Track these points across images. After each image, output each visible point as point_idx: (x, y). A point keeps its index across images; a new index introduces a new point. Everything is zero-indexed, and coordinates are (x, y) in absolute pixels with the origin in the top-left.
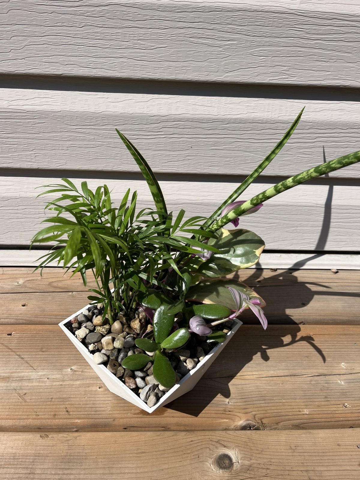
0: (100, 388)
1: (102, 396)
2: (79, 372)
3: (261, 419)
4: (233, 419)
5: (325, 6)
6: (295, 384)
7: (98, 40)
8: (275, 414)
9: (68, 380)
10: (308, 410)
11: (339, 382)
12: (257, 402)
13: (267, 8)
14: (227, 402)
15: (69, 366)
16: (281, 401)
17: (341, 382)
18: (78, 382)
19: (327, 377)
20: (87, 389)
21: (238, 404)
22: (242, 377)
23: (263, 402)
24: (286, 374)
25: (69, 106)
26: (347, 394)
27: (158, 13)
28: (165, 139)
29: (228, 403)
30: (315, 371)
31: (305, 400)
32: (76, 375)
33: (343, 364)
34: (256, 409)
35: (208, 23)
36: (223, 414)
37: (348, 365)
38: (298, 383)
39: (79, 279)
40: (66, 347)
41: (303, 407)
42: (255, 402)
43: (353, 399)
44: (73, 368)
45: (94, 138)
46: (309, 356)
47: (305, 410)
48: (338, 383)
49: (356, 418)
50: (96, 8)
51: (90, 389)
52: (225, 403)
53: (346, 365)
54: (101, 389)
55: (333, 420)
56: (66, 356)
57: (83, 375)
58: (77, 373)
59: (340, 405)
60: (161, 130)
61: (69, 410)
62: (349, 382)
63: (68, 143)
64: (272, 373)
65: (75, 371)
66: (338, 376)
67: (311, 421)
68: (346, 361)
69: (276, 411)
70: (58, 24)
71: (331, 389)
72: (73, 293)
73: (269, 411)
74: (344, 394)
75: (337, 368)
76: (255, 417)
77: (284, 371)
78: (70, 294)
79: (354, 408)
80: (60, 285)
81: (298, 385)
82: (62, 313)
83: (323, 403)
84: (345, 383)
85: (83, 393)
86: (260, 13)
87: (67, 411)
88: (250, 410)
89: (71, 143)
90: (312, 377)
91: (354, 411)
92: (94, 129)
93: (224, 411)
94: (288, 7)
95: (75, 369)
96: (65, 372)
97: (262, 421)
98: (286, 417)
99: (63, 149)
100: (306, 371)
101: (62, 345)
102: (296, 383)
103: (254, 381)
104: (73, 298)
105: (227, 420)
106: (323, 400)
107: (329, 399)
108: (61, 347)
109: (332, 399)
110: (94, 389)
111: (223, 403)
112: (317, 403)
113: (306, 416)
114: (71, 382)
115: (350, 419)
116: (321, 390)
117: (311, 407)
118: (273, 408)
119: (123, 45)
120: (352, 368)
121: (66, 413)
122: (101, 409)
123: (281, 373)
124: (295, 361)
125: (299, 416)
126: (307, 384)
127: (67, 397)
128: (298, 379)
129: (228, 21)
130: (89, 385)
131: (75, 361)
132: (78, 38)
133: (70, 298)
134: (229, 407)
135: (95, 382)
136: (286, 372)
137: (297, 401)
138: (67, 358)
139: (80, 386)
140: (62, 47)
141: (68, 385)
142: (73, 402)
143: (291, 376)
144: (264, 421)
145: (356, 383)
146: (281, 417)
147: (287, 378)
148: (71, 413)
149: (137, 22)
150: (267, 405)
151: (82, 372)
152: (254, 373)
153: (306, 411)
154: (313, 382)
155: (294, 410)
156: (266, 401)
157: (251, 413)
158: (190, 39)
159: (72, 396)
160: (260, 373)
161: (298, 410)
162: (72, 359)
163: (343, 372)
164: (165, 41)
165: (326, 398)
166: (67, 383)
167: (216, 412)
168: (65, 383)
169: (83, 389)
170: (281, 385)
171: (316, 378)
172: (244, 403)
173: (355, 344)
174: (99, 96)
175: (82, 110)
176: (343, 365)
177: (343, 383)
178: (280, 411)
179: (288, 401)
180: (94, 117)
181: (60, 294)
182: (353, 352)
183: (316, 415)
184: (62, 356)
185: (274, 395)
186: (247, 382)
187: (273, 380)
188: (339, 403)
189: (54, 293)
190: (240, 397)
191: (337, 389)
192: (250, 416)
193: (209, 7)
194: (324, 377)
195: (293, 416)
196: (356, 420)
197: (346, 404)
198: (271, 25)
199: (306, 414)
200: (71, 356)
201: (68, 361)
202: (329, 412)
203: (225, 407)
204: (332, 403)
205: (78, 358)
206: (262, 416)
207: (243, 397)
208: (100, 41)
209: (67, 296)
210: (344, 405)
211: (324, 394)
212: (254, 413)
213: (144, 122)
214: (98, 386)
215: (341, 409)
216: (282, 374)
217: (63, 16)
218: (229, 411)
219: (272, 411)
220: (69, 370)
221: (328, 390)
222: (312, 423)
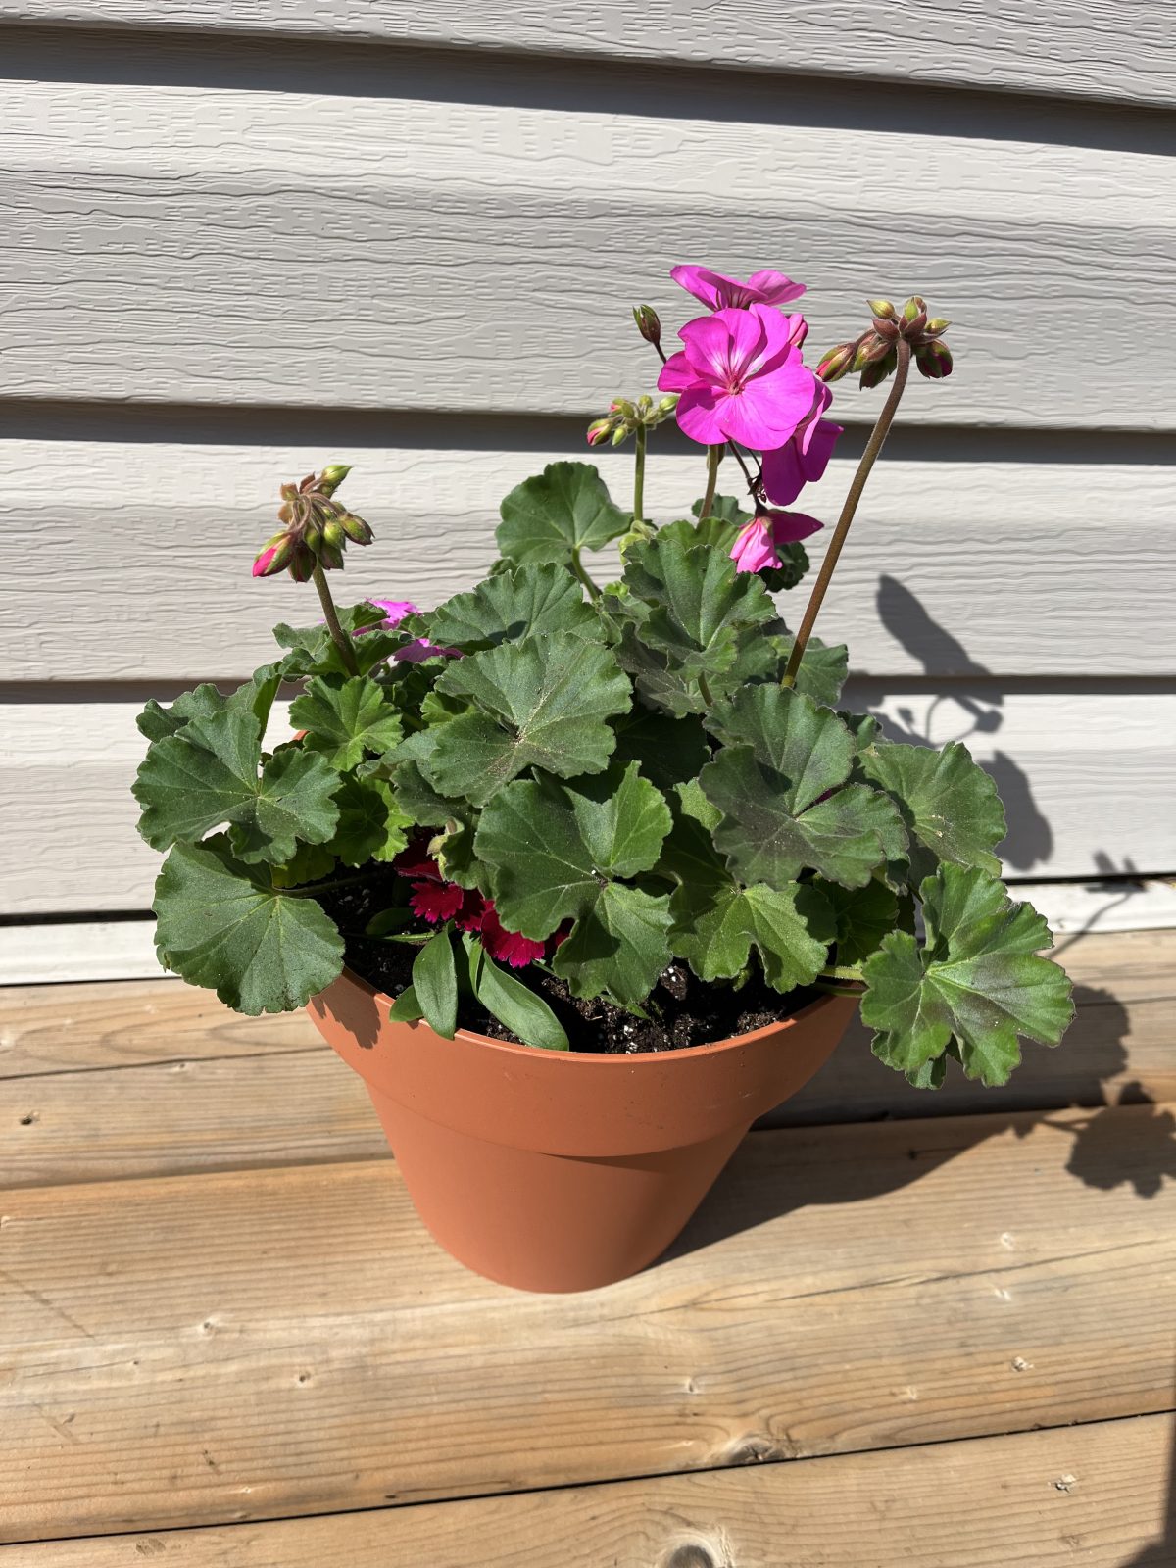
0: (302, 1379)
1: (313, 1404)
2: (233, 1331)
3: (786, 1430)
4: (707, 1437)
5: (937, 196)
6: (875, 1310)
7: (245, 297)
8: (823, 1409)
9: (200, 1360)
10: (915, 1388)
11: (997, 1292)
12: (772, 1378)
13: (765, 207)
14: (687, 1387)
15: (199, 1315)
16: (838, 1368)
17: (1002, 1293)
18: (233, 1367)
19: (964, 1283)
20: (264, 1386)
21: (717, 1389)
22: (724, 1305)
23: (789, 1375)
24: (850, 1283)
25: (150, 490)
26: (1022, 1327)
27: (435, 219)
28: (459, 580)
29: (691, 1389)
30: (928, 1264)
31: (905, 1359)
32: (223, 1342)
33: (1005, 1235)
34: (770, 1401)
35: (588, 248)
36: (677, 1424)
37: (1020, 1238)
38: (884, 1305)
39: (200, 1016)
40: (182, 1253)
41: (899, 1380)
42: (765, 1380)
43: (1038, 1342)
44: (211, 1320)
45: (235, 584)
46: (910, 1220)
47: (908, 1389)
48: (995, 1297)
49: (1049, 1401)
50: (236, 201)
51: (273, 1384)
52: (682, 1390)
53: (1013, 1239)
54: (307, 1384)
55: (986, 1410)
56: (185, 1283)
57: (246, 1341)
58: (227, 1336)
59: (1001, 1363)
60: (448, 555)
61: (215, 1457)
62: (1024, 1291)
63: (147, 600)
64: (809, 1282)
65: (219, 1331)
66: (993, 1275)
67: (924, 1419)
68: (1013, 1227)
69: (826, 1400)
70: (113, 248)
71: (975, 1316)
72: (183, 1066)
73: (810, 1403)
74: (1013, 1330)
75: (989, 1250)
76: (768, 1425)
77: (845, 1274)
78: (177, 1069)
79: (1042, 1371)
80: (139, 1040)
81: (885, 1312)
82: (154, 1139)
83: (956, 1363)
84: (1013, 1294)
85: (253, 1399)
86: (746, 220)
87: (211, 1463)
88: (755, 1404)
89: (158, 599)
90: (921, 1287)
91: (1042, 1380)
92: (235, 556)
93: (680, 1416)
94: (828, 202)
95: (220, 1325)
96: (189, 1336)
97: (788, 1435)
98: (858, 1417)
99: (134, 620)
100: (902, 1268)
101: (168, 1245)
102: (878, 1307)
103: (757, 1312)
104: (187, 1084)
105: (690, 1443)
106: (955, 1352)
107: (972, 1349)
108: (167, 1254)
109: (982, 1348)
110: (284, 1383)
111: (675, 1391)
112: (938, 1365)
113: (910, 1407)
114: (212, 1369)
115: (1032, 1403)
116: (949, 1322)
117: (921, 1377)
118: (817, 1391)
119: (324, 313)
120: (1032, 1246)
121: (208, 1469)
122: (313, 1446)
123: (834, 1279)
124: (871, 1240)
125: (893, 1411)
126: (910, 1307)
127: (205, 1417)
128: (884, 1295)
129: (650, 244)
130: (267, 1374)
131: (217, 1298)
132: (181, 289)
133: (178, 1084)
134: (694, 1400)
135: (287, 1360)
136: (849, 1277)
137: (885, 1361)
138: (187, 1291)
139: (240, 1379)
140: (125, 315)
141: (203, 1377)
142: (226, 1433)
143: (862, 1287)
144: (795, 1434)
145: (1044, 1294)
146: (841, 1418)
147: (854, 1295)
148: (223, 1468)
149: (368, 244)
150: (799, 1383)
151: (241, 1331)
152: (759, 1287)
153: (911, 1393)
154: (926, 1301)
155: (876, 1392)
156: (799, 1373)
157: (757, 1415)
158: (537, 294)
159: (220, 1413)
160: (774, 1285)
161: (886, 1390)
162: (205, 1290)
163: (1006, 1260)
164: (456, 300)
165: (963, 1345)
166: (200, 1371)
167: (656, 1421)
168: (191, 1373)
169: (251, 1387)
170: (836, 1317)
171: (933, 1287)
172: (736, 1386)
173: (1036, 1170)
174: (247, 458)
175: (192, 500)
176: (1006, 1240)
177: (1007, 1296)
178: (837, 1398)
179: (858, 1364)
180: (234, 522)
181: (144, 1074)
182: (1031, 1198)
183: (937, 1402)
184: (173, 1283)
185: (820, 1350)
186: (739, 1317)
187: (812, 1305)
188: (999, 1357)
189: (124, 1071)
190: (723, 1368)
191: (993, 1314)
192: (754, 1424)
193: (591, 203)
194: (955, 1281)
195: (875, 1411)
196: (1050, 1406)
197: (1020, 1360)
198: (777, 255)
199: (911, 1402)
200: (203, 1280)
201: (192, 1299)
202: (975, 1388)
203: (681, 1401)
204: (981, 1359)
205: (223, 1288)
206: (787, 1419)
207: (732, 1366)
208: (253, 301)
209: (166, 1078)
210: (1013, 1362)
211: (958, 1334)
212: (765, 1413)
213: (397, 534)
214: (296, 1372)
215: (1006, 1376)
216: (838, 1284)
217: (128, 223)
218: (695, 1415)
219: (816, 1402)
220: (200, 1328)
221: (967, 1320)
222: (928, 1424)
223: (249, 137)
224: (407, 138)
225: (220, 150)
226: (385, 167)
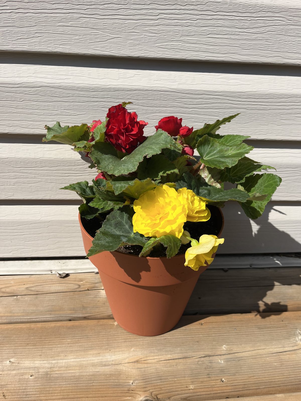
0: (31, 376)
1: (32, 383)
2: (16, 363)
3: (156, 396)
4: (134, 397)
5: (196, 86)
6: (185, 365)
7: (35, 110)
8: (167, 390)
9: (6, 370)
10: (193, 386)
11: (220, 361)
12: (155, 382)
13: (155, 89)
14: (131, 383)
15: (8, 359)
16: (173, 379)
17: (221, 361)
18: (14, 372)
19: (211, 358)
20: (21, 377)
21: (140, 384)
22: (145, 362)
23: (160, 381)
24: (180, 357)
25: (14, 154)
26: (225, 370)
27: (77, 92)
28: (89, 176)
29: (132, 384)
30: (202, 353)
31: (192, 378)
32: (13, 366)
33: (224, 346)
34: (153, 388)
35: (114, 98)
36: (127, 393)
37: (228, 346)
38: (188, 363)
39: (24, 284)
40: (7, 343)
41: (189, 383)
42: (153, 382)
43: (229, 375)
44: (12, 360)
45: (35, 177)
46: (199, 341)
47: (191, 386)
48: (219, 362)
49: (230, 391)
50: (31, 89)
51: (24, 377)
52: (130, 384)
53: (226, 347)
54: (32, 377)
55: (212, 392)
56: (6, 351)
57: (19, 366)
58: (14, 364)
59: (218, 380)
60: (86, 170)
61: (5, 394)
62: (227, 361)
63: (14, 180)
64: (169, 357)
65: (13, 363)
66: (219, 356)
67: (195, 394)
68: (227, 344)
69: (168, 388)
70: (4, 99)
71: (213, 367)
72: (17, 297)
73: (164, 389)
74: (222, 371)
75: (219, 350)
76: (152, 394)
77: (179, 355)
78: (15, 297)
79: (229, 382)
80: (8, 290)
81: (188, 365)
82: (6, 314)
83: (205, 379)
84: (224, 362)
85: (18, 380)
86: (151, 91)
87: (4, 396)
88: (149, 388)
89: (16, 180)
90: (199, 359)
91: (228, 385)
92: (34, 170)
93: (128, 391)
94: (170, 87)
95: (13, 361)
96: (5, 364)
97: (157, 397)
98: (176, 393)
99: (11, 185)
100: (195, 353)
101: (4, 341)
102: (187, 364)
103: (154, 364)
104: (17, 301)
105: (130, 398)
106: (206, 376)
107: (210, 376)
108: (3, 343)
109: (213, 376)
110: (26, 377)
111: (128, 384)
112: (201, 380)
113: (191, 391)
114: (9, 372)
115: (225, 391)
116: (205, 369)
117: (195, 383)
118: (166, 386)
119: (53, 113)
120: (231, 349)
121: (3, 397)
122: (31, 393)
123: (176, 356)
124: (188, 346)
125: (186, 391)
126: (195, 364)
127: (5, 384)
128: (189, 361)
129: (128, 97)
130: (23, 374)
131: (14, 355)
132: (20, 108)
133: (15, 301)
134: (132, 387)
135: (28, 371)
136: (180, 356)
137: (186, 378)
138: (7, 352)
139: (16, 375)
140: (7, 114)
141: (6, 374)
142: (9, 388)
143: (183, 358)
144: (159, 396)
145: (233, 362)
146: (172, 393)
147: (180, 360)
148: (7, 397)
149: (62, 98)
150: (162, 383)
151: (18, 363)
152: (155, 357)
153: (192, 387)
154: (200, 363)
155: (182, 386)
156: (162, 381)
157: (149, 391)
158: (103, 109)
159: (9, 383)
160: (160, 357)
161: (185, 386)
162: (11, 353)
163: (223, 352)
164: (84, 110)
165: (208, 375)
166: (6, 372)
167: (121, 392)
168: (4, 373)
169: (18, 377)
170: (175, 366)
171: (202, 359)
172: (145, 383)
173: (235, 329)
174: (37, 147)
175: (24, 157)
176: (224, 347)
177: (222, 362)
178: (171, 388)
179: (179, 379)
180: (34, 162)
181: (7, 298)
182: (233, 336)
183: (199, 390)
184: (3, 350)
185: (169, 375)
186: (149, 365)
187: (169, 363)
188: (217, 378)
189: (2, 297)
190: (142, 378)
191: (218, 367)
192: (147, 394)
193: (114, 88)
194: (209, 357)
195: (181, 392)
196: (230, 392)
197: (223, 379)
198: (159, 99)
199: (192, 389)
200: (11, 350)
201: (7, 355)
202: (210, 386)
203: (129, 387)
204: (213, 379)
205: (15, 352)
206: (157, 393)
207: (144, 378)
208: (36, 111)
209: (12, 300)
210: (221, 380)
211: (207, 372)
212: (151, 391)
213: (73, 165)
214: (30, 374)
215: (219, 383)
216: (177, 357)
217: (7, 94)
218: (132, 390)
219: (166, 388)
220: (8, 362)
221: (210, 368)
222: (196, 396)
223: (34, 75)
224: (71, 75)
225: (28, 78)
226: (66, 81)
